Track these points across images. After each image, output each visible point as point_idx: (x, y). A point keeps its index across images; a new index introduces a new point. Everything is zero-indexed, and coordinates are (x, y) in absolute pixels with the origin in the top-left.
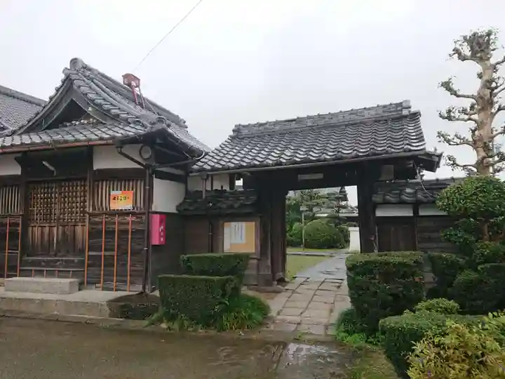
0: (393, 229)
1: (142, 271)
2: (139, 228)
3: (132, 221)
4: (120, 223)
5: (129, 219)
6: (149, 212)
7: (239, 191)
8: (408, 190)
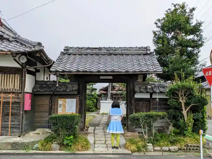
0: (141, 104)
1: (19, 125)
2: (17, 100)
3: (12, 97)
4: (4, 98)
5: (11, 95)
6: (24, 92)
7: (68, 83)
8: (149, 87)
